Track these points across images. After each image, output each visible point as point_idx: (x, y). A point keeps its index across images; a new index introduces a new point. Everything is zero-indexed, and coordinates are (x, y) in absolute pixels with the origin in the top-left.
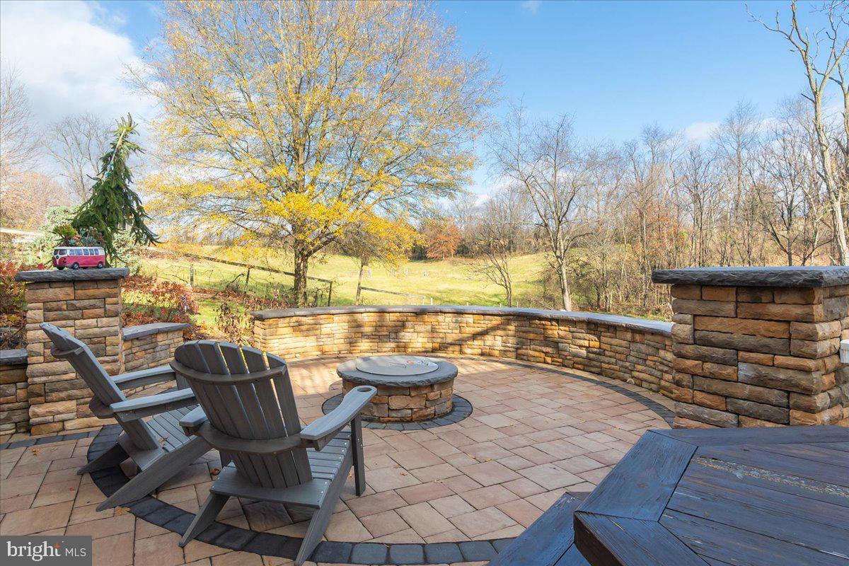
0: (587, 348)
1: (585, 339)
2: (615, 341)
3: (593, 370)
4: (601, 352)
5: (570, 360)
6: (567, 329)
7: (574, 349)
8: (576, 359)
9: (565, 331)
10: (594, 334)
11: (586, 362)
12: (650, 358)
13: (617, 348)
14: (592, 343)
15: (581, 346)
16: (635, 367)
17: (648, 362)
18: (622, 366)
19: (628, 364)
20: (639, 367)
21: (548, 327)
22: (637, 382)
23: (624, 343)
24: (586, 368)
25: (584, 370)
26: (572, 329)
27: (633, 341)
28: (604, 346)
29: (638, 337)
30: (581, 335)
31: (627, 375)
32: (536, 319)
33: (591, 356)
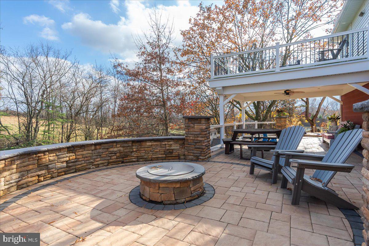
0: (67, 162)
1: (67, 157)
2: (84, 152)
3: (72, 171)
4: (77, 160)
5: (56, 173)
6: (55, 154)
7: (59, 165)
8: (60, 171)
9: (54, 156)
10: (72, 153)
11: (67, 169)
12: (103, 154)
13: (86, 155)
14: (71, 158)
15: (62, 162)
16: (95, 160)
17: (102, 156)
18: (89, 163)
19: (92, 160)
20: (98, 159)
21: (43, 157)
22: (96, 166)
23: (90, 152)
24: (67, 173)
25: (65, 174)
26: (58, 154)
27: (96, 149)
28: (78, 157)
29: (98, 147)
30: (64, 155)
31: (91, 166)
32: (33, 155)
33: (70, 164)
